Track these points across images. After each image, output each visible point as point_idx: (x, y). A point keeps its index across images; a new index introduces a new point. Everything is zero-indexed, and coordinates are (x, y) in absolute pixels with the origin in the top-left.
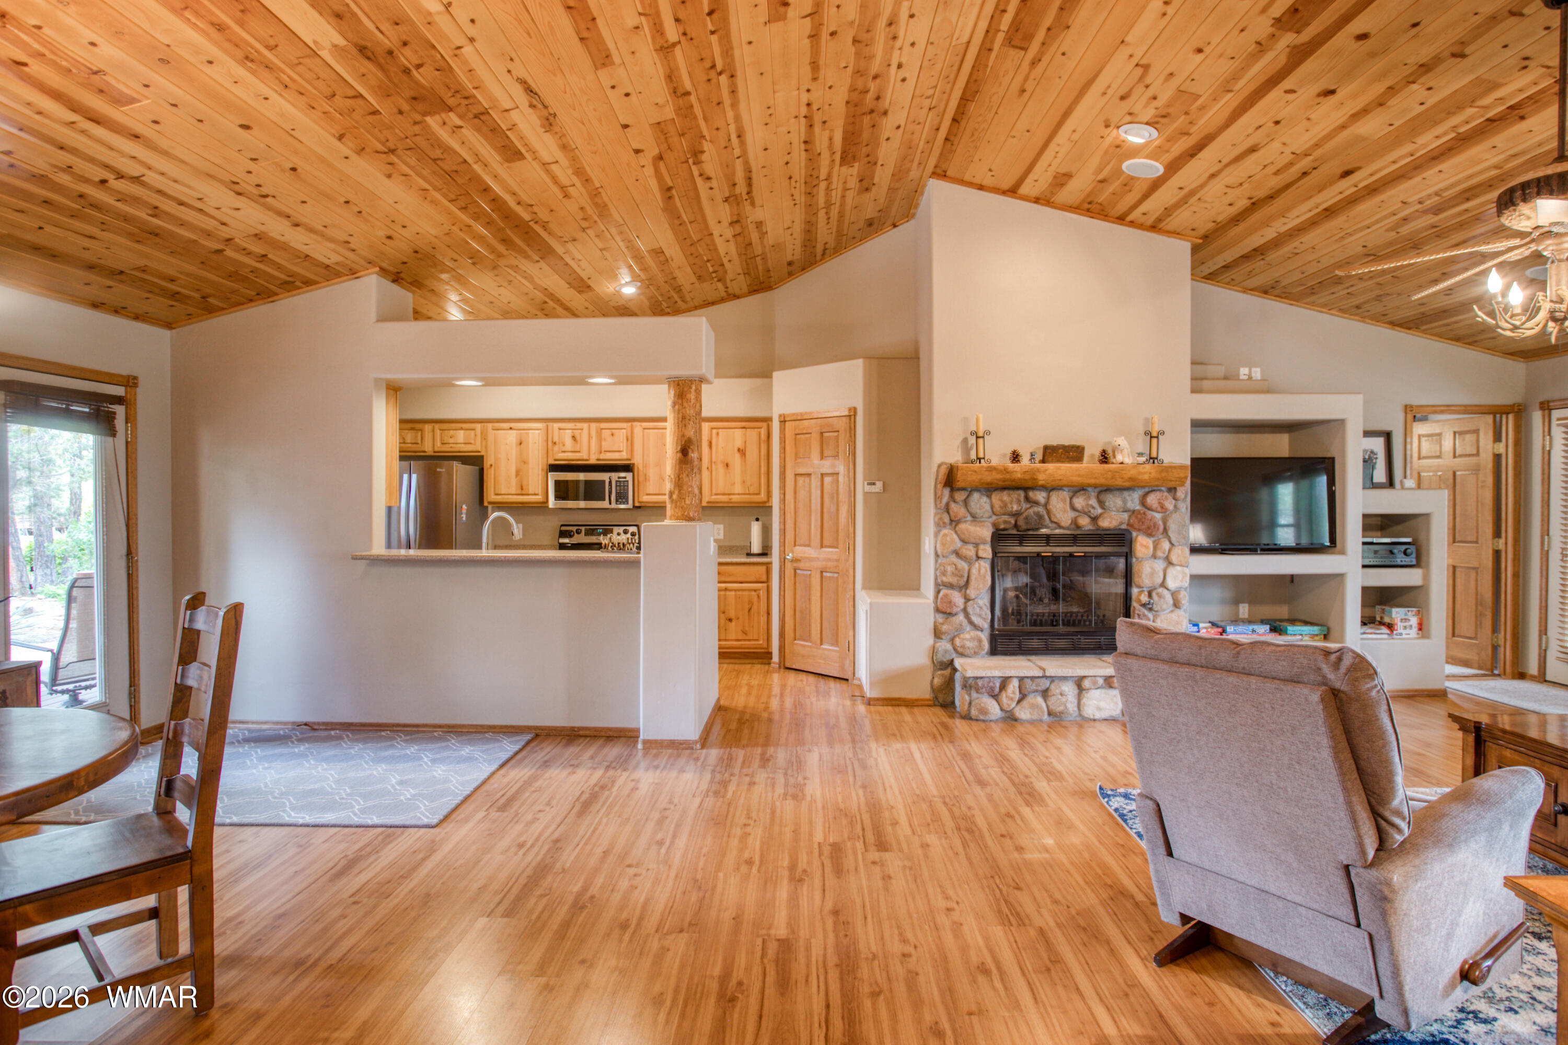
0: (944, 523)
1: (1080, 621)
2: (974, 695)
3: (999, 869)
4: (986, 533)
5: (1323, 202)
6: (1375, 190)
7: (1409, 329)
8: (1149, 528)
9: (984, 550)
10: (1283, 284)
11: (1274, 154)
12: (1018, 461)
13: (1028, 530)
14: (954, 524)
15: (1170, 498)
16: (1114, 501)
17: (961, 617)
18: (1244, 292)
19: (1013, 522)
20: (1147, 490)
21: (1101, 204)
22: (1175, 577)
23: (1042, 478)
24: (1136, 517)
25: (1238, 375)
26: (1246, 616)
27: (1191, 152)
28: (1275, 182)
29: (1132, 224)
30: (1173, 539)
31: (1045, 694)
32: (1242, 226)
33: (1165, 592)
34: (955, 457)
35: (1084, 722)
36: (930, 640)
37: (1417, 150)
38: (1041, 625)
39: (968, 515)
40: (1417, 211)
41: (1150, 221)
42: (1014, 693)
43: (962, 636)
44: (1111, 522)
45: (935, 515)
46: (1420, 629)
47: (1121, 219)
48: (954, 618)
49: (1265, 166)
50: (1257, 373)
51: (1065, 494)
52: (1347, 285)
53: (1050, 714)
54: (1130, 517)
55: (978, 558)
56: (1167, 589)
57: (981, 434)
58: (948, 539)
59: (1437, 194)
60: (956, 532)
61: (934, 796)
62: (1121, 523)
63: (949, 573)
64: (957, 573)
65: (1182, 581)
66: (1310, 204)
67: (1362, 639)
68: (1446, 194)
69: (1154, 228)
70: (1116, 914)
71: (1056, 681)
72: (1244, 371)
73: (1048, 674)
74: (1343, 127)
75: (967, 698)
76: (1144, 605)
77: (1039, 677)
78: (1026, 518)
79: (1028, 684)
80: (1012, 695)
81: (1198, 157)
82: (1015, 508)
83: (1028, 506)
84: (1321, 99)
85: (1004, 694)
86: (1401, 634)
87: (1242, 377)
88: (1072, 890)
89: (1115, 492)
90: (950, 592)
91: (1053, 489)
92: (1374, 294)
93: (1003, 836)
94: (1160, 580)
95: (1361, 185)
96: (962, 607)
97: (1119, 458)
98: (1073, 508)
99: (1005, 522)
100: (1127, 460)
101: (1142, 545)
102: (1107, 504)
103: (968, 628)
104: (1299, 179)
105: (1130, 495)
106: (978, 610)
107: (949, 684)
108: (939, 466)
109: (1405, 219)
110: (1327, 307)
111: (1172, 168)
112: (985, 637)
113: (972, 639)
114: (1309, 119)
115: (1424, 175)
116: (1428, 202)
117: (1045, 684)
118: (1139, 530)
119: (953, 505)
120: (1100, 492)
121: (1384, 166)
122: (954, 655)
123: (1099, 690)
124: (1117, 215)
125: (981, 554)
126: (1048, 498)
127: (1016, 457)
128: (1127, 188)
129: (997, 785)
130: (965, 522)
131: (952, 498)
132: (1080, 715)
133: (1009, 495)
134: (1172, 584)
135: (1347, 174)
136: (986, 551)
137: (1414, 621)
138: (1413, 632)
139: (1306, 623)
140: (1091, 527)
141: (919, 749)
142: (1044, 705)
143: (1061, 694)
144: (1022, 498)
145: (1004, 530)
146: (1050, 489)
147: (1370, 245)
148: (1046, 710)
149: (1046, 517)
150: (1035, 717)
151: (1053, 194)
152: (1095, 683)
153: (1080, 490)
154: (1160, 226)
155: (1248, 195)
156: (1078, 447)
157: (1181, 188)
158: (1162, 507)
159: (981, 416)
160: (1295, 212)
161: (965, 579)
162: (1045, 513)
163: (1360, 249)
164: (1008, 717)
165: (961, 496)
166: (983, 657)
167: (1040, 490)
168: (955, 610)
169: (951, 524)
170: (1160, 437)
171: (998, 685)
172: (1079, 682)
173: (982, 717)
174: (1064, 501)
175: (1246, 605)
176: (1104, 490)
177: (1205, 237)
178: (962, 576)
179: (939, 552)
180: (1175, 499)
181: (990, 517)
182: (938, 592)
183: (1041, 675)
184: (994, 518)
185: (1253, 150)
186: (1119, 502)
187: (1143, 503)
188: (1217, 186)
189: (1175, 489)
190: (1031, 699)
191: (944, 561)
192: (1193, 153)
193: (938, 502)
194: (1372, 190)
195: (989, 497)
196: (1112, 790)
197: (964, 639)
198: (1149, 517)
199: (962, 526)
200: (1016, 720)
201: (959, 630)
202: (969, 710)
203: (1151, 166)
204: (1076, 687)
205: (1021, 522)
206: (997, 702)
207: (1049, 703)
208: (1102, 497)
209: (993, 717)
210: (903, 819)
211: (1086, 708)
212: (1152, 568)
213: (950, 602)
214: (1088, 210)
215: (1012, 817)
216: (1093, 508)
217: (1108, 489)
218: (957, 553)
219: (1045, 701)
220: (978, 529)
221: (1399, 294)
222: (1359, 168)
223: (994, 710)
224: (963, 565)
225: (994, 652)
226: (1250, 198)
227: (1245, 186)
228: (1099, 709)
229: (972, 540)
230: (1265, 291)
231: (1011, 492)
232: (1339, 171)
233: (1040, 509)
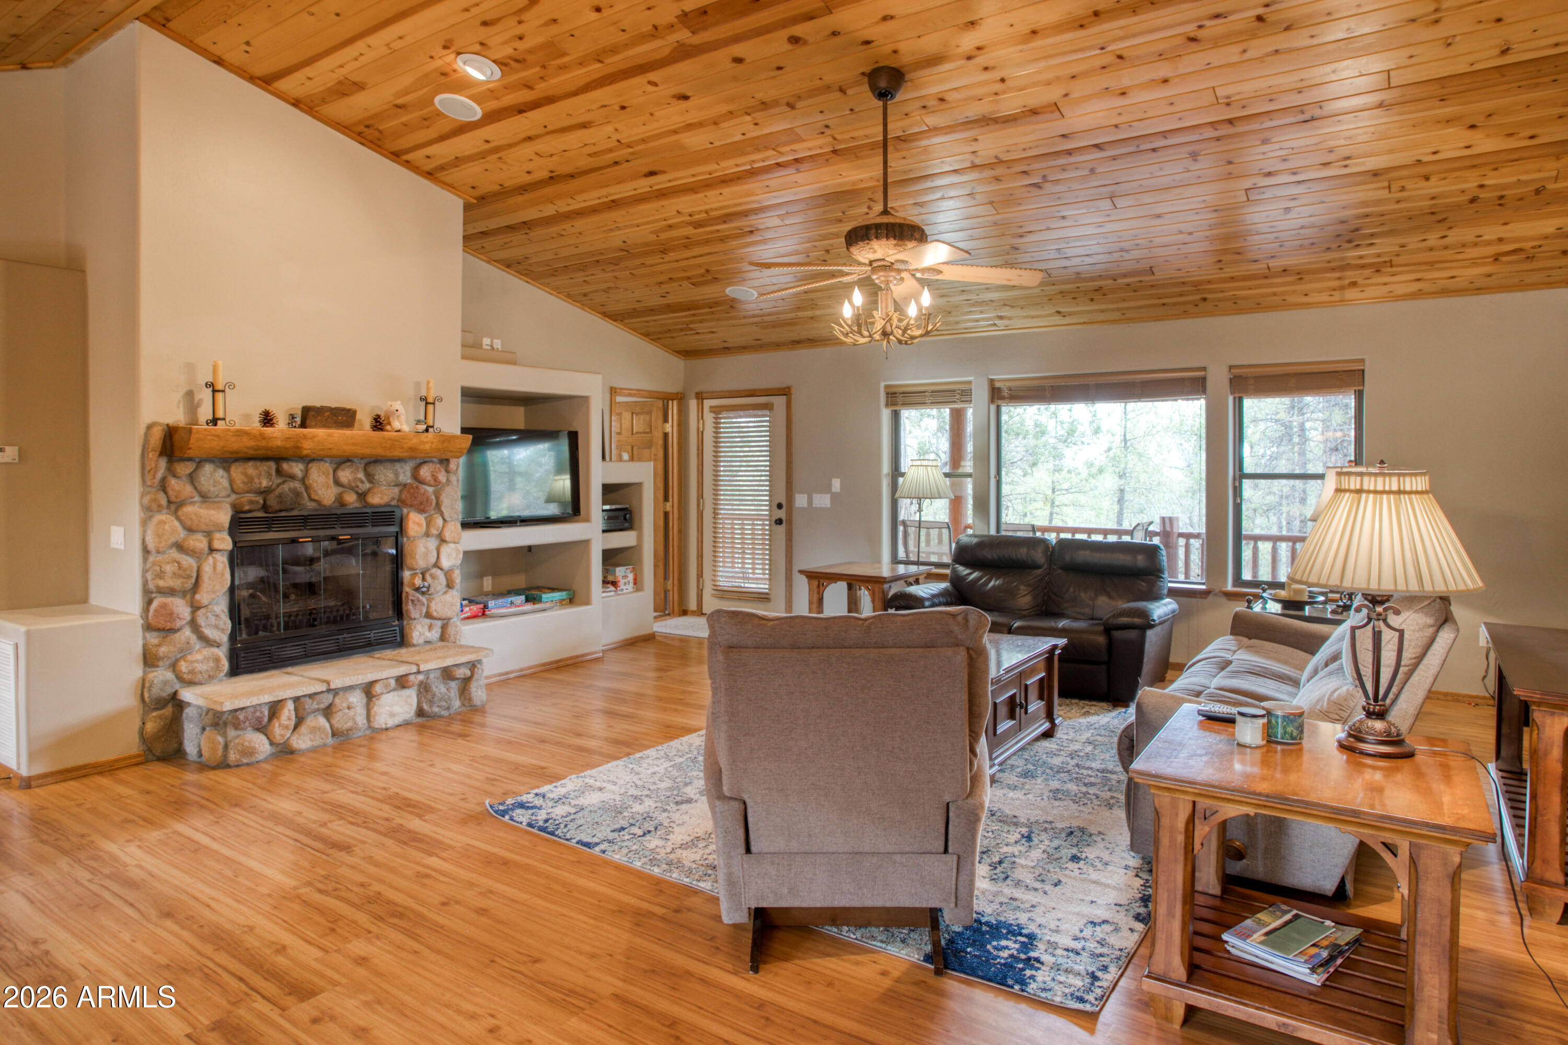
0: (160, 506)
1: (342, 616)
2: (231, 733)
3: (490, 948)
4: (224, 517)
5: (616, 194)
6: (664, 195)
7: (615, 320)
8: (421, 503)
9: (222, 539)
10: (530, 262)
11: (601, 136)
12: (272, 425)
13: (281, 511)
14: (173, 507)
15: (443, 472)
16: (384, 474)
17: (187, 632)
18: (488, 262)
19: (262, 502)
20: (418, 461)
21: (381, 132)
22: (449, 556)
23: (308, 447)
24: (409, 492)
25: (482, 345)
26: (490, 589)
27: (522, 108)
28: (584, 163)
29: (407, 164)
30: (446, 515)
31: (328, 712)
32: (528, 196)
33: (439, 572)
34: (176, 416)
35: (375, 733)
36: (138, 671)
37: (716, 171)
38: (296, 628)
39: (195, 494)
40: (683, 222)
41: (429, 166)
42: (289, 719)
43: (189, 658)
44: (382, 498)
45: (143, 495)
46: (635, 584)
47: (396, 156)
48: (177, 635)
49: (586, 145)
50: (498, 344)
51: (327, 467)
52: (587, 273)
53: (333, 735)
54: (401, 491)
55: (212, 550)
56: (441, 569)
57: (219, 387)
58: (167, 527)
59: (706, 212)
60: (178, 518)
61: (295, 888)
62: (393, 499)
63: (169, 575)
64: (181, 572)
65: (456, 559)
66: (604, 192)
67: (603, 597)
68: (713, 214)
69: (430, 175)
70: (660, 940)
71: (341, 693)
72: (486, 341)
73: (333, 686)
74: (675, 132)
75: (220, 739)
76: (417, 589)
77: (322, 692)
78: (280, 496)
79: (310, 705)
80: (286, 723)
81: (525, 114)
82: (265, 483)
83: (280, 481)
84: (674, 101)
85: (276, 723)
86: (622, 590)
87: (485, 347)
88: (591, 934)
89: (386, 464)
90: (169, 600)
91: (313, 460)
92: (605, 286)
93: (444, 904)
94: (433, 560)
95: (654, 188)
96: (188, 618)
97: (396, 424)
98: (337, 483)
99: (251, 502)
100: (406, 428)
101: (415, 522)
102: (376, 477)
103: (198, 645)
104: (609, 166)
105: (402, 467)
106: (212, 620)
107: (173, 727)
108: (150, 427)
109: (670, 226)
110: (558, 291)
111: (490, 118)
112: (222, 653)
113: (207, 659)
114: (652, 115)
115: (707, 194)
116: (697, 217)
117: (327, 699)
118: (411, 506)
119: (173, 482)
120: (367, 464)
121: (684, 176)
122: (177, 686)
123: (391, 694)
124: (393, 150)
125: (217, 544)
126: (307, 471)
127: (267, 419)
128: (426, 123)
129: (364, 842)
130: (192, 503)
131: (171, 471)
132: (370, 727)
133: (256, 468)
134: (445, 563)
135: (652, 174)
136: (224, 542)
137: (631, 577)
138: (630, 587)
139: (553, 590)
140: (357, 505)
141: (191, 827)
142: (327, 725)
143: (349, 708)
144: (273, 472)
145: (250, 511)
146: (308, 460)
147: (629, 242)
148: (330, 731)
149: (305, 495)
150: (318, 742)
151: (324, 101)
152: (387, 686)
153: (344, 462)
154: (438, 175)
155: (551, 168)
156: (349, 410)
157: (487, 141)
158: (436, 479)
159: (220, 363)
160: (585, 196)
161: (193, 581)
162: (303, 490)
163: (620, 243)
164: (281, 751)
165: (184, 469)
166: (221, 680)
167: (297, 461)
168: (178, 623)
169: (168, 507)
170: (437, 403)
171: (266, 713)
172: (369, 690)
173: (245, 761)
174: (326, 474)
175: (490, 578)
176: (372, 462)
177: (482, 198)
178: (189, 577)
179: (151, 546)
180: (447, 471)
181: (229, 496)
182: (150, 602)
183: (324, 689)
184: (234, 497)
185: (584, 126)
186: (391, 476)
187: (415, 476)
188: (527, 150)
189: (448, 460)
190: (310, 722)
191: (160, 558)
192: (521, 110)
193: (148, 477)
194: (662, 194)
195: (227, 470)
196: (501, 804)
197: (192, 662)
198: (422, 491)
199: (188, 509)
200: (292, 752)
201: (185, 651)
202: (225, 755)
203: (472, 109)
204: (363, 695)
205: (272, 501)
206: (266, 735)
207: (333, 722)
208: (371, 469)
209: (261, 757)
210: (287, 938)
211: (377, 718)
212: (426, 548)
213: (172, 614)
214: (360, 134)
215: (427, 876)
216: (362, 482)
217: (377, 461)
218: (180, 547)
219: (329, 721)
220: (212, 512)
221: (626, 289)
222: (664, 172)
223: (261, 744)
224: (188, 561)
225: (235, 670)
226: (552, 172)
227: (555, 158)
228: (392, 715)
229: (204, 527)
230: (508, 265)
231: (259, 464)
232: (647, 169)
233: (297, 485)
